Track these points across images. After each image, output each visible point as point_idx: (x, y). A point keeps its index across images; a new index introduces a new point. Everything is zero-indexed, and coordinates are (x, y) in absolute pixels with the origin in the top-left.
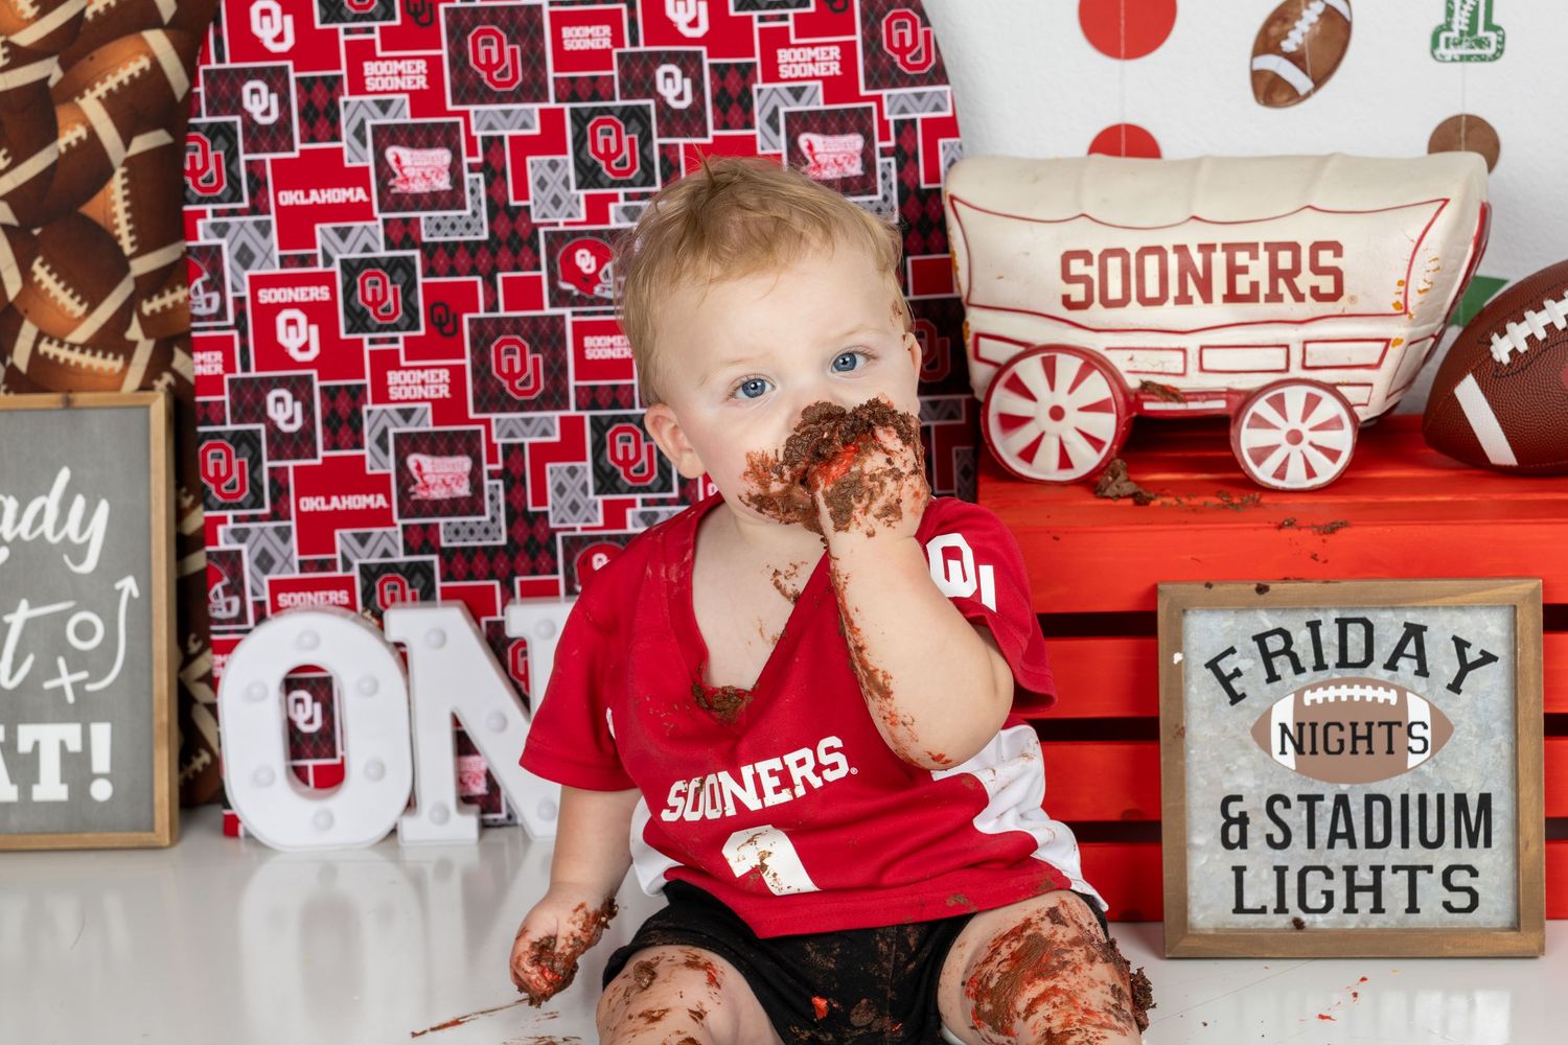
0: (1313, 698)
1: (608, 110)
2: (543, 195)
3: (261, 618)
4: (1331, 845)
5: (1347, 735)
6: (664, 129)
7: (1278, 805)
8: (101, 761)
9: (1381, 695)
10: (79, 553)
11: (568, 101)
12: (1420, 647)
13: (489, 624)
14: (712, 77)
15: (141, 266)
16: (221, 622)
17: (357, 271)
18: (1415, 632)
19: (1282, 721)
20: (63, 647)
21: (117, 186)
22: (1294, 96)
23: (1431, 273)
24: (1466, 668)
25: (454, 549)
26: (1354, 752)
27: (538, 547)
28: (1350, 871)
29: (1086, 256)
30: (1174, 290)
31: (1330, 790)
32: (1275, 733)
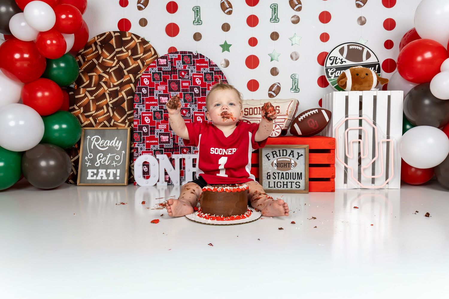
0: (279, 160)
1: (188, 93)
3: (140, 155)
4: (281, 179)
5: (283, 165)
6: (195, 96)
7: (274, 174)
8: (118, 174)
9: (288, 160)
10: (117, 148)
11: (183, 92)
12: (293, 153)
13: (170, 158)
14: (201, 90)
15: (128, 113)
16: (135, 157)
17: (155, 112)
18: (292, 151)
20: (114, 159)
21: (126, 103)
22: (274, 97)
23: (291, 110)
24: (299, 156)
25: (166, 148)
26: (284, 167)
27: (177, 148)
28: (284, 182)
29: (247, 109)
30: (258, 113)
31: (281, 172)
32: (274, 164)
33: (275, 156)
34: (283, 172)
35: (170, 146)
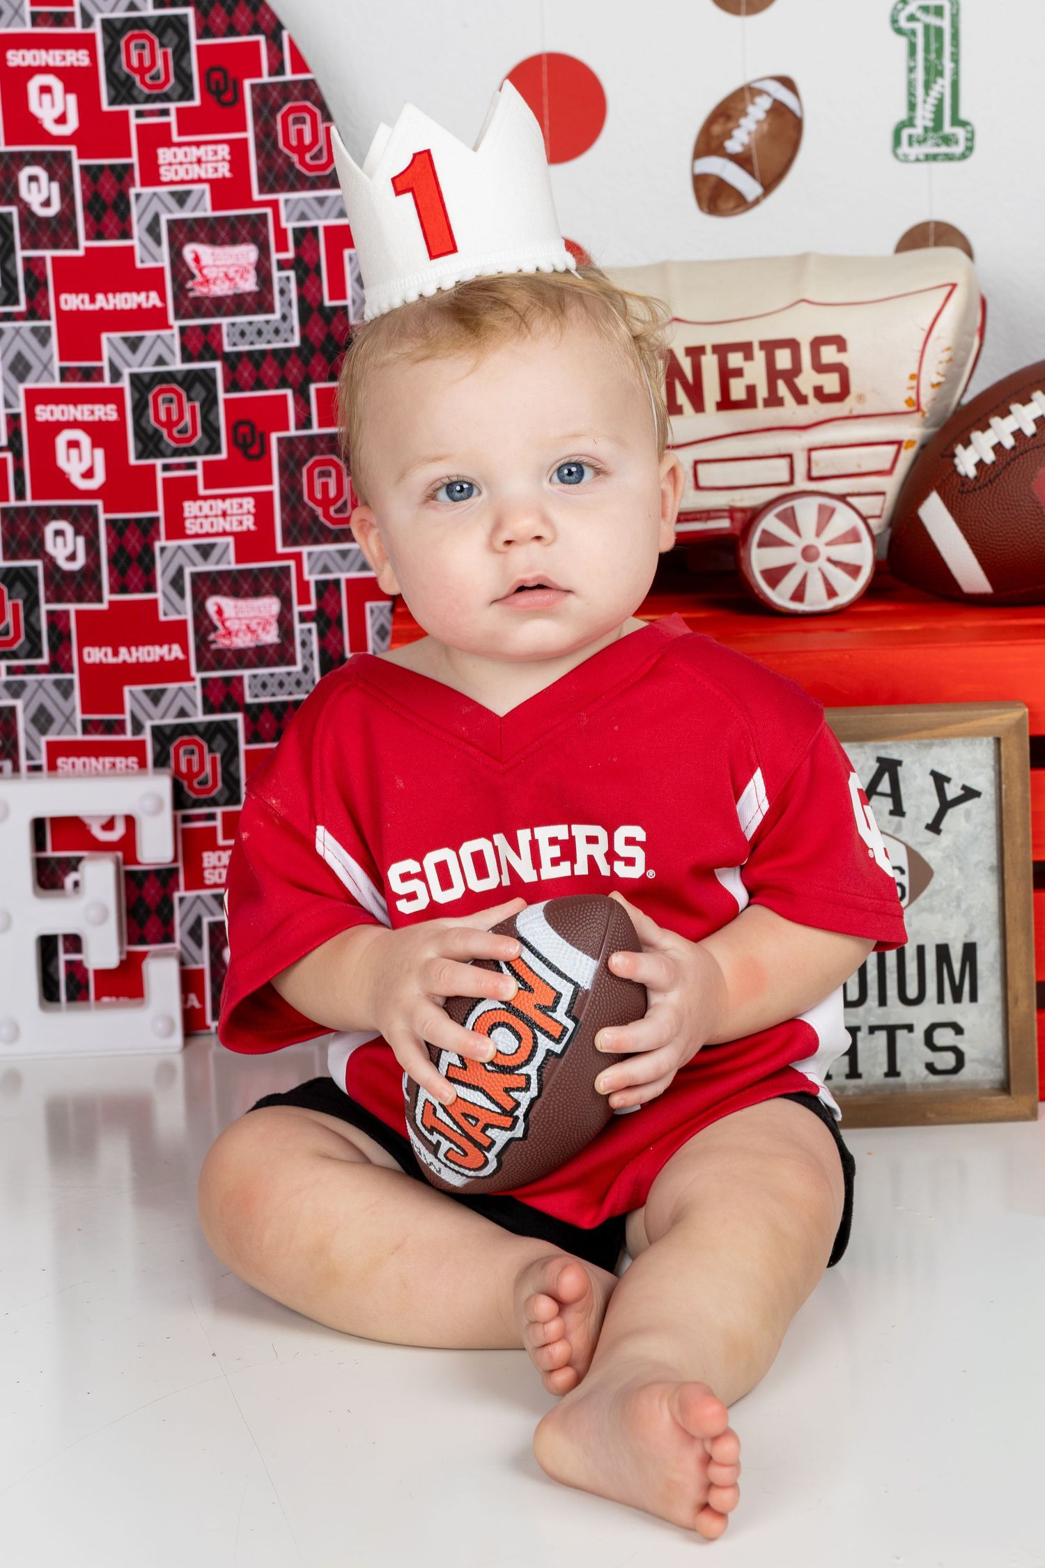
6: (28, 240)
12: (895, 782)
14: (83, 180)
18: (888, 767)
23: (946, 365)
24: (946, 805)
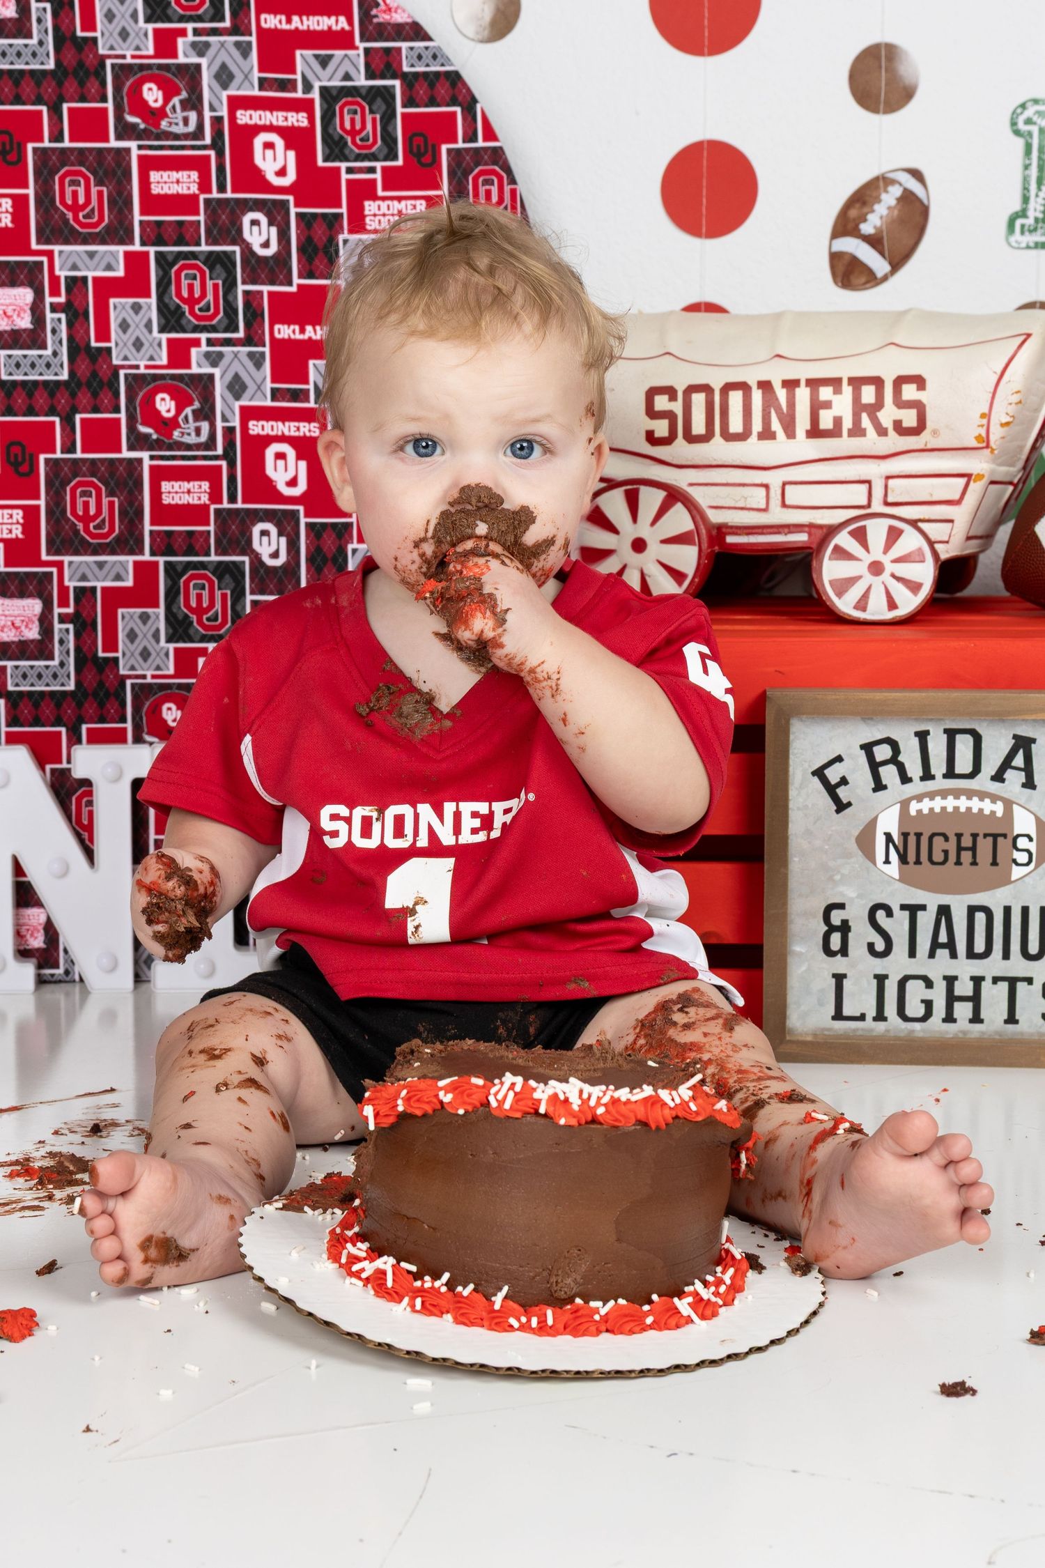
0: (918, 808)
1: (194, 255)
2: (125, 337)
4: (932, 955)
5: (952, 846)
6: (248, 275)
7: (881, 914)
9: (987, 806)
11: (154, 244)
12: (1029, 759)
13: (53, 771)
14: (298, 226)
18: (1023, 743)
19: (887, 831)
22: (872, 279)
23: (1013, 405)
25: (21, 693)
26: (958, 863)
27: (107, 694)
28: (950, 980)
29: (670, 392)
30: (757, 426)
31: (933, 901)
32: (880, 841)
33: (889, 774)
34: (945, 899)
35: (55, 676)
